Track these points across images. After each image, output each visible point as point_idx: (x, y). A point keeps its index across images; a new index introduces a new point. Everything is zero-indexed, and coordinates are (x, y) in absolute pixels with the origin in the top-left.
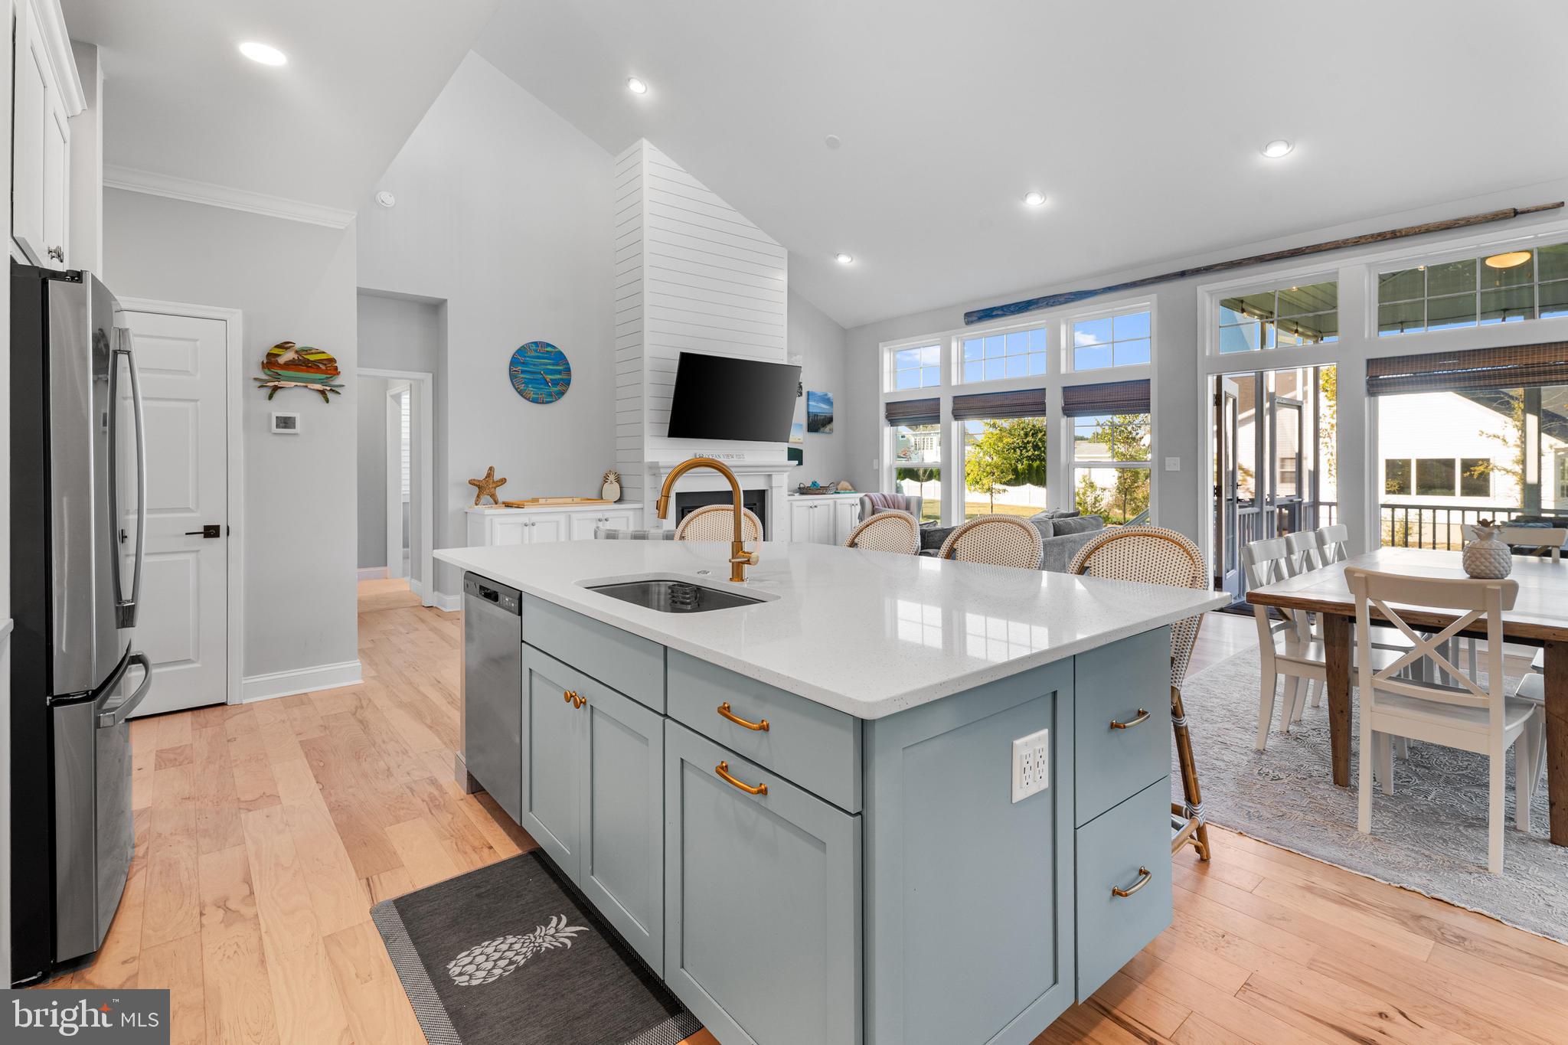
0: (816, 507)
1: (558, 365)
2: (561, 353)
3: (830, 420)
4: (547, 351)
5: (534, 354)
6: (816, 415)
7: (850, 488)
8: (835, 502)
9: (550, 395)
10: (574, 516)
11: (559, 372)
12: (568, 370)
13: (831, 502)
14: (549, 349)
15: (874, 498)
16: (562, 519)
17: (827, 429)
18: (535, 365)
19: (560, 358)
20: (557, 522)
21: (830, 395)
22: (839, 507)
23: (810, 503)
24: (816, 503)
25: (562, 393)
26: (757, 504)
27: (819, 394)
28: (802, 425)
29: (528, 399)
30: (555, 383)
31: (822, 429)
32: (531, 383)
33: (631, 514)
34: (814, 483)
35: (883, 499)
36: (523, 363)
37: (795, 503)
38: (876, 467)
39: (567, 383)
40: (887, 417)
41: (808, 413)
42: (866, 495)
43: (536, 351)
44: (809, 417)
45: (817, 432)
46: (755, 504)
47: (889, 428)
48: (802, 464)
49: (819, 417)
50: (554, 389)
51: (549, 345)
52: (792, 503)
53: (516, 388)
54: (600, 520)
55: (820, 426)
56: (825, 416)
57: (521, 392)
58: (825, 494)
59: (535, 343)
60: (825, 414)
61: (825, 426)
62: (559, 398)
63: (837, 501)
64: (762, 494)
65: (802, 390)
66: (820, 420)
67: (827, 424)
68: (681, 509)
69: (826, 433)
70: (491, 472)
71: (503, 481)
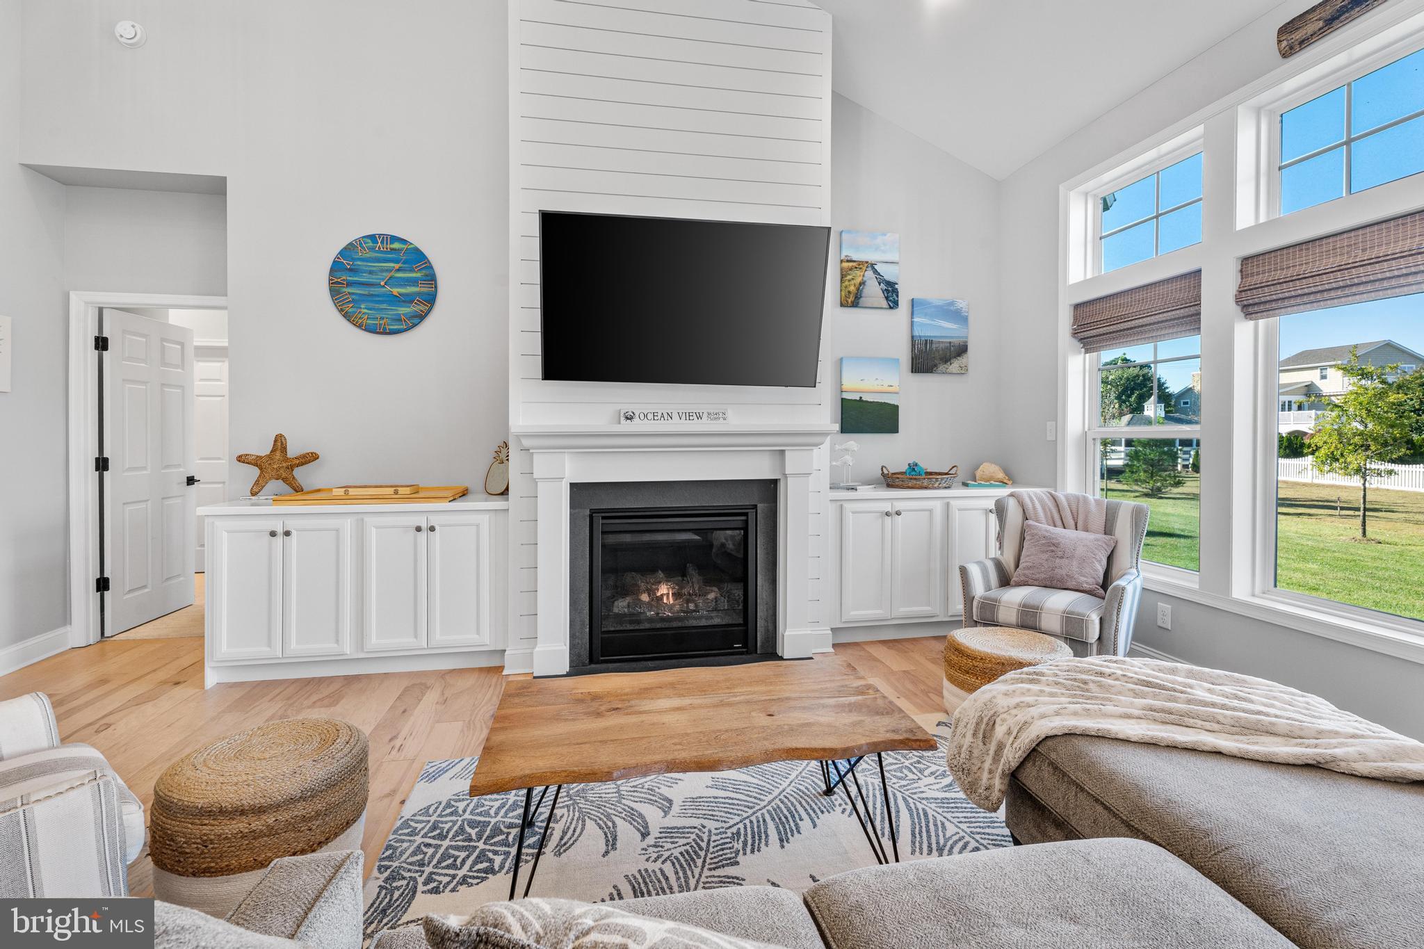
0: (898, 513)
1: (412, 271)
2: (417, 251)
3: (962, 350)
4: (392, 249)
5: (372, 255)
6: (928, 342)
7: (1001, 475)
8: (948, 504)
9: (399, 319)
10: (367, 519)
11: (414, 282)
12: (431, 279)
13: (938, 506)
14: (396, 245)
15: (1027, 501)
16: (348, 525)
17: (955, 366)
18: (371, 272)
19: (417, 258)
20: (337, 530)
22: (956, 516)
23: (887, 507)
24: (899, 506)
25: (422, 317)
26: (760, 506)
28: (897, 360)
29: (360, 327)
30: (407, 300)
31: (942, 367)
32: (363, 301)
33: (484, 519)
34: (913, 467)
35: (1050, 504)
36: (350, 270)
37: (849, 505)
38: (1050, 437)
39: (431, 300)
40: (1075, 334)
41: (913, 337)
42: (1012, 495)
43: (372, 249)
44: (913, 345)
45: (931, 372)
46: (755, 507)
47: (1082, 356)
48: (898, 432)
49: (934, 346)
50: (404, 310)
51: (395, 239)
52: (842, 505)
53: (341, 311)
54: (419, 529)
55: (936, 362)
56: (950, 343)
57: (347, 316)
58: (926, 488)
59: (373, 237)
60: (949, 340)
61: (952, 361)
62: (414, 325)
63: (952, 502)
64: (770, 488)
65: (897, 296)
66: (937, 350)
67: (955, 358)
68: (588, 512)
69: (951, 373)
70: (280, 443)
71: (309, 458)
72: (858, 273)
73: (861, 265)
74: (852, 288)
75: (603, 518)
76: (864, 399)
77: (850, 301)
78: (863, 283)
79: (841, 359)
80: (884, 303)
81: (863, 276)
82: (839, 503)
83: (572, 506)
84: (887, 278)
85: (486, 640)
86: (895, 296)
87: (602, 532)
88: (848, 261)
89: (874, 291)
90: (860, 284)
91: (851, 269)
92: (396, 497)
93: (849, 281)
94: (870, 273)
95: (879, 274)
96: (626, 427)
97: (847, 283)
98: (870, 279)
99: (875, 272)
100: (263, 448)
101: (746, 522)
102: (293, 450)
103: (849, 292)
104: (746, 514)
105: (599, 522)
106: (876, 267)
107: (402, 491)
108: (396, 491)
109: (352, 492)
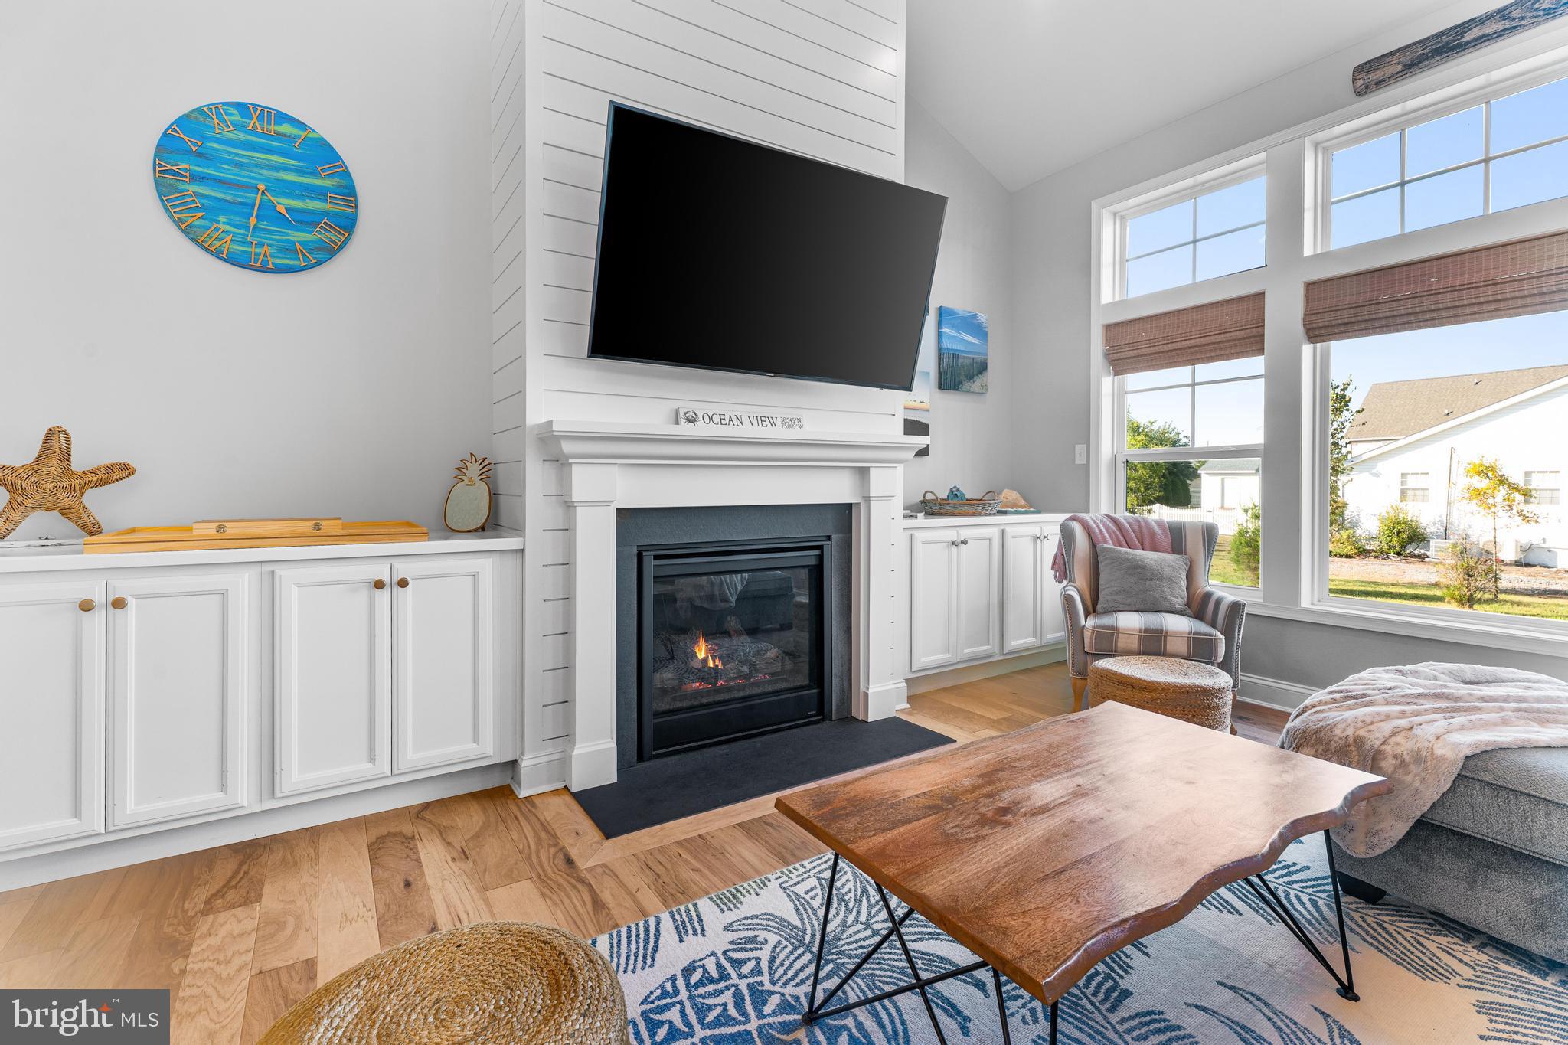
0: (964, 542)
1: (314, 174)
2: (323, 145)
3: (983, 368)
4: (278, 134)
6: (955, 355)
7: (1022, 502)
8: (1000, 533)
9: (290, 250)
10: (281, 571)
11: (320, 194)
12: (348, 193)
13: (994, 532)
14: (286, 128)
15: (1092, 523)
16: (244, 586)
17: (978, 382)
18: (238, 165)
20: (223, 594)
21: (983, 318)
22: (1010, 543)
23: (952, 535)
24: (965, 534)
25: (332, 251)
26: (834, 537)
27: (962, 314)
28: (928, 373)
29: (216, 254)
30: (306, 220)
31: (966, 385)
32: (224, 212)
33: (486, 567)
34: (955, 493)
36: (198, 154)
37: (918, 534)
38: (1080, 460)
39: (347, 225)
40: (1107, 355)
41: (940, 350)
42: (1073, 519)
44: (940, 358)
45: (957, 390)
46: (829, 538)
47: (1111, 378)
49: (960, 361)
50: (299, 236)
51: (282, 118)
52: (909, 535)
53: (178, 222)
54: (379, 585)
55: (962, 378)
56: (973, 359)
57: (187, 231)
58: (979, 514)
59: (241, 107)
60: (972, 356)
61: (975, 379)
62: (319, 263)
63: (1005, 529)
64: (844, 515)
66: (963, 366)
67: (977, 375)
68: (635, 551)
69: (973, 392)
70: (56, 444)
71: (114, 474)
75: (656, 557)
82: (907, 532)
83: (621, 544)
85: (489, 749)
87: (654, 577)
92: (317, 535)
96: (685, 429)
101: (821, 557)
104: (820, 548)
105: (650, 564)
107: (327, 527)
108: (317, 527)
109: (231, 529)
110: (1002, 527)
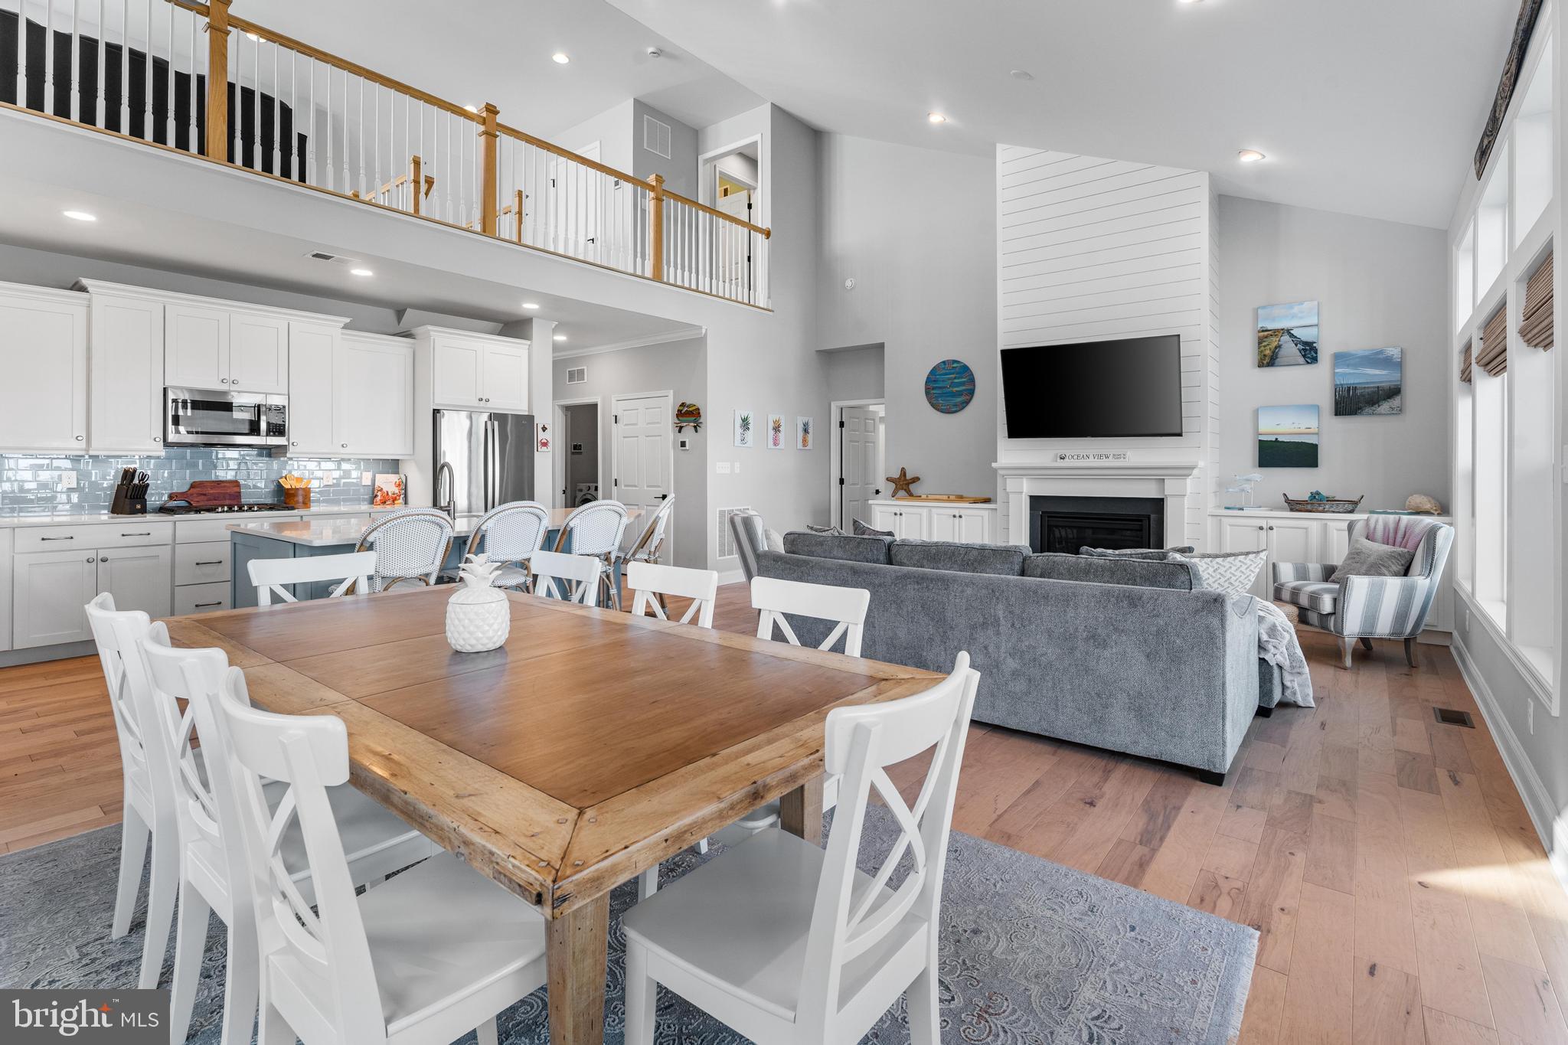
0: (1271, 529)
1: (962, 378)
2: (966, 366)
3: (1394, 392)
4: (954, 367)
5: (944, 371)
6: (1351, 388)
9: (955, 405)
10: (934, 510)
11: (963, 384)
12: (972, 379)
14: (955, 365)
16: (924, 512)
18: (943, 381)
19: (965, 370)
20: (922, 515)
25: (967, 402)
26: (1152, 516)
28: (1316, 406)
29: (940, 410)
30: (960, 394)
31: (1367, 410)
32: (942, 396)
33: (986, 513)
34: (1315, 496)
36: (934, 381)
39: (971, 393)
40: (1463, 378)
41: (1336, 385)
43: (944, 369)
44: (1336, 392)
45: (1356, 414)
46: (1149, 517)
48: (1317, 466)
49: (1358, 391)
50: (959, 400)
51: (955, 361)
52: (1220, 520)
53: (930, 403)
54: (955, 517)
55: (1361, 405)
56: (1378, 387)
57: (933, 405)
58: (1310, 511)
59: (944, 362)
60: (1377, 385)
61: (1380, 404)
62: (964, 407)
63: (1330, 523)
64: (1158, 504)
65: (1316, 353)
66: (1362, 395)
67: (1384, 400)
68: (1039, 513)
69: (1379, 414)
70: (903, 472)
71: (916, 480)
72: (1274, 339)
73: (1276, 332)
74: (1268, 352)
76: (1280, 439)
77: (1265, 362)
78: (1279, 347)
79: (1258, 410)
80: (1302, 360)
81: (1279, 341)
82: (1219, 518)
83: (1031, 509)
84: (1304, 339)
86: (1313, 353)
87: (1047, 526)
88: (1263, 331)
89: (1290, 349)
90: (1276, 348)
91: (1266, 337)
92: (948, 500)
93: (1265, 346)
94: (1286, 338)
95: (1296, 337)
97: (1262, 348)
98: (1286, 342)
99: (1292, 336)
100: (896, 475)
101: (1142, 526)
102: (909, 476)
103: (1264, 355)
104: (1141, 521)
105: (1045, 519)
106: (1292, 332)
107: (952, 497)
108: (949, 497)
109: (930, 497)
110: (1326, 522)
